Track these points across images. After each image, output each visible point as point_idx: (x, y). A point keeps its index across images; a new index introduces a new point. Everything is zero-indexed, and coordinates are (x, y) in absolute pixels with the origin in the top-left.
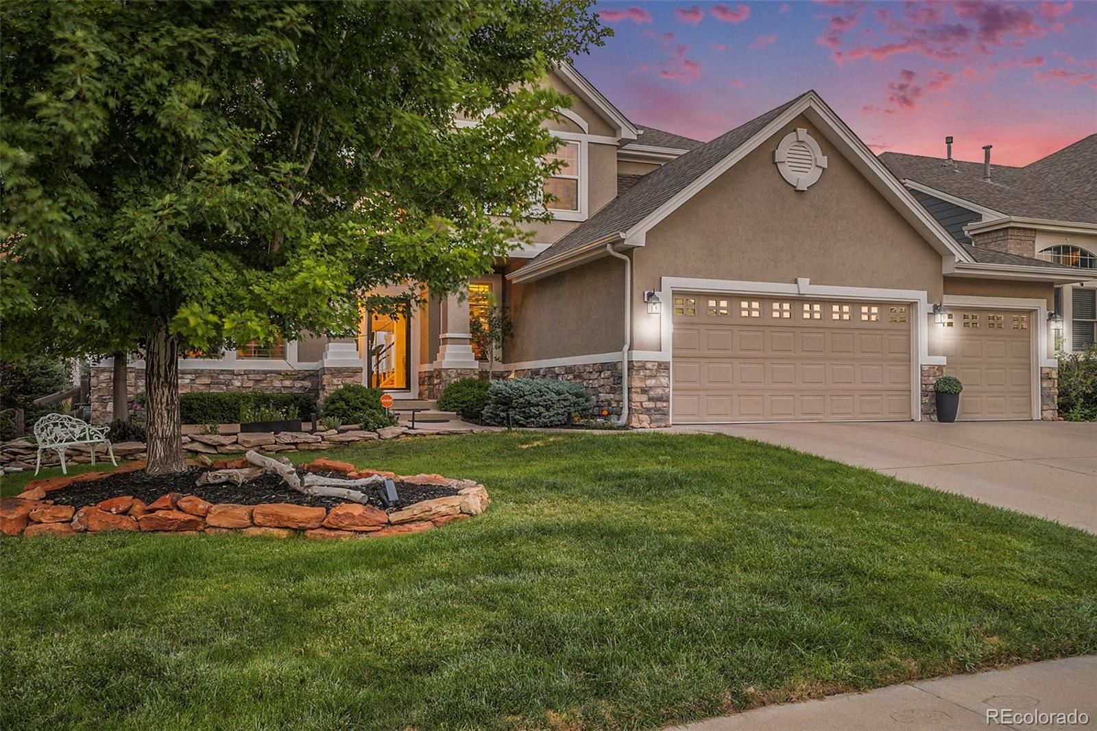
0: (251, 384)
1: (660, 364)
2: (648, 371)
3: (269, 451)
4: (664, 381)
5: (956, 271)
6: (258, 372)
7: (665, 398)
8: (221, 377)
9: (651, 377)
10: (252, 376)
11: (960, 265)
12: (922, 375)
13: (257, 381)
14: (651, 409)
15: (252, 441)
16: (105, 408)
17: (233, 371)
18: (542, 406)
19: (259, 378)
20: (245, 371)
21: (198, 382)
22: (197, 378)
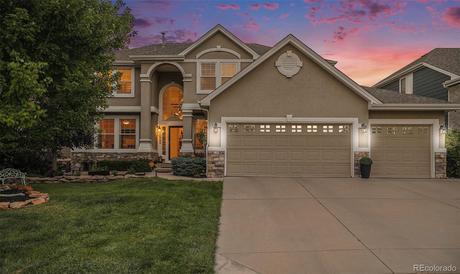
0: (123, 157)
1: (220, 152)
2: (215, 155)
3: (87, 182)
4: (222, 159)
5: (372, 108)
6: (126, 153)
7: (222, 166)
8: (114, 155)
9: (216, 157)
10: (124, 155)
11: (374, 105)
12: (355, 156)
13: (125, 157)
14: (216, 170)
15: (81, 178)
16: (75, 165)
17: (118, 153)
18: (181, 168)
19: (126, 156)
20: (121, 153)
21: (106, 157)
22: (106, 155)
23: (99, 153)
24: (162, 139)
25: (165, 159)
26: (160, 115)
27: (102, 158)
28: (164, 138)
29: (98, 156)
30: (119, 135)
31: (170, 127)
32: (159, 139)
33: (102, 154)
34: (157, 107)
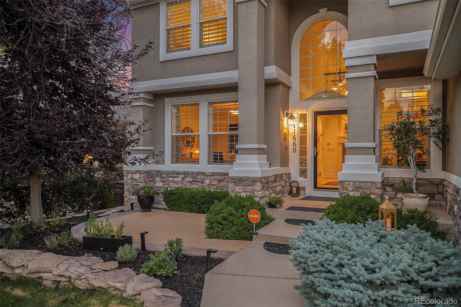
0: (215, 182)
6: (220, 174)
8: (198, 177)
10: (216, 177)
13: (220, 181)
17: (205, 173)
19: (220, 179)
20: (212, 173)
21: (186, 180)
22: (185, 177)
23: (173, 172)
24: (298, 142)
25: (305, 187)
26: (293, 87)
27: (177, 182)
28: (303, 140)
29: (171, 179)
30: (207, 136)
31: (316, 114)
32: (291, 141)
33: (178, 173)
34: (288, 70)
